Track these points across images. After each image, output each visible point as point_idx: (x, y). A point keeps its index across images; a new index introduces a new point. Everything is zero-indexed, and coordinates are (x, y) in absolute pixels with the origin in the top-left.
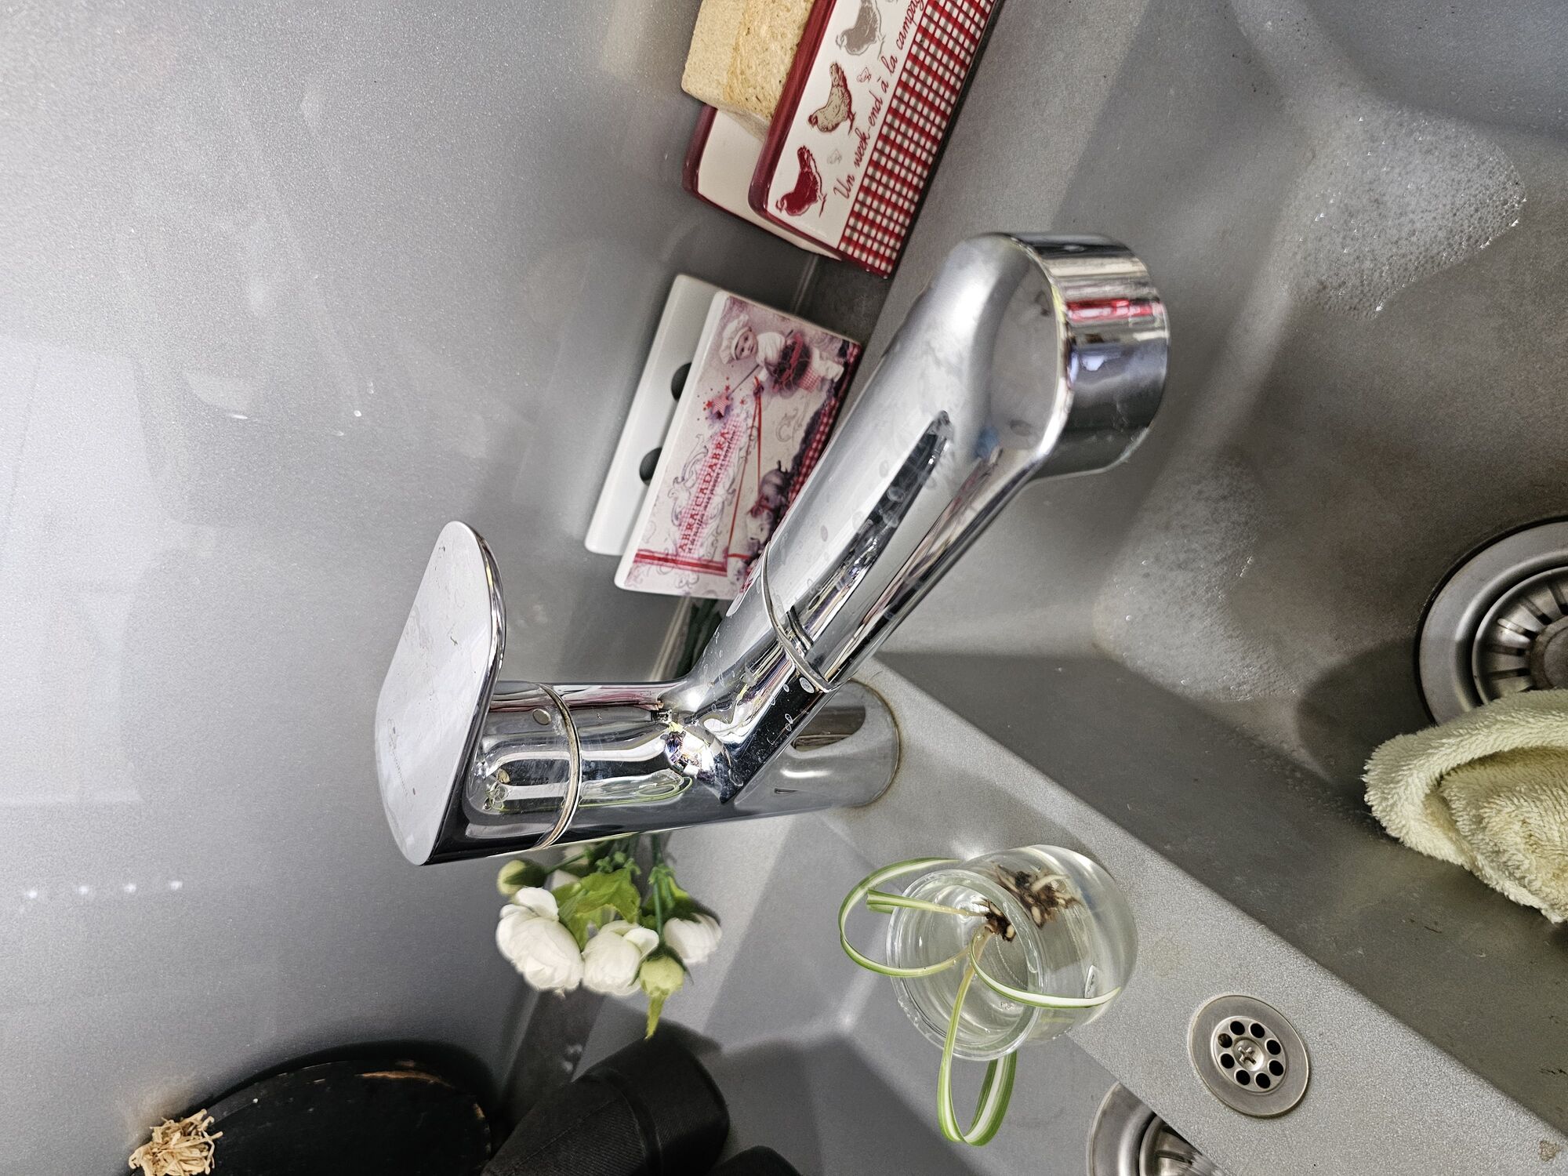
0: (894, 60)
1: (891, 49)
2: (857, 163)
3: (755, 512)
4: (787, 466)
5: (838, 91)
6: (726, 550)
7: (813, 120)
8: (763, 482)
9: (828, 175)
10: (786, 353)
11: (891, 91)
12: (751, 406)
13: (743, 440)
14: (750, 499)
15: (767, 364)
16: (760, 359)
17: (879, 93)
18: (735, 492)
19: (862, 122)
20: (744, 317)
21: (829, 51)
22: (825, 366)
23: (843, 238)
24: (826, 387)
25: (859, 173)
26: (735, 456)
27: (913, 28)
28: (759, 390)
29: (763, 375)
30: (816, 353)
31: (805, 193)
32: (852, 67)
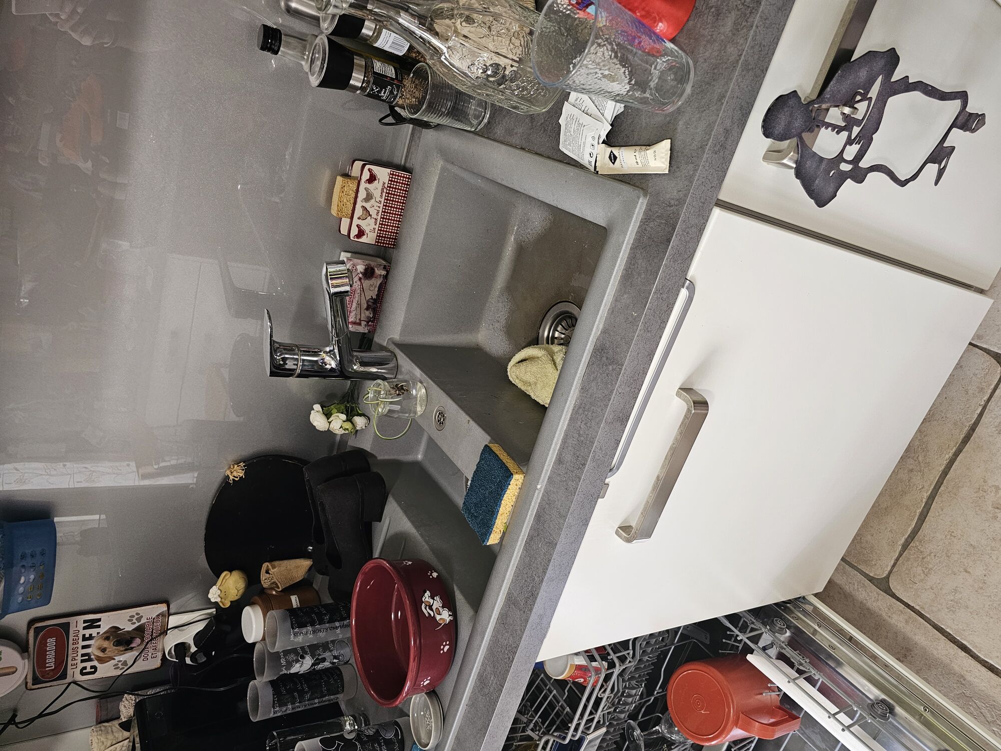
0: (380, 201)
1: (378, 199)
2: (375, 225)
3: (367, 309)
4: (374, 297)
5: (365, 212)
6: (360, 319)
7: (359, 218)
8: (368, 302)
9: (367, 229)
10: (366, 270)
11: (381, 208)
12: (359, 283)
13: (359, 291)
14: (365, 306)
15: (361, 273)
16: (359, 271)
17: (378, 209)
18: (359, 305)
19: (374, 216)
20: (351, 263)
21: (359, 204)
22: (380, 272)
23: (376, 242)
24: (382, 277)
25: (377, 227)
26: (357, 295)
27: (384, 194)
28: (360, 279)
29: (361, 275)
30: (376, 269)
31: (361, 233)
32: (367, 205)
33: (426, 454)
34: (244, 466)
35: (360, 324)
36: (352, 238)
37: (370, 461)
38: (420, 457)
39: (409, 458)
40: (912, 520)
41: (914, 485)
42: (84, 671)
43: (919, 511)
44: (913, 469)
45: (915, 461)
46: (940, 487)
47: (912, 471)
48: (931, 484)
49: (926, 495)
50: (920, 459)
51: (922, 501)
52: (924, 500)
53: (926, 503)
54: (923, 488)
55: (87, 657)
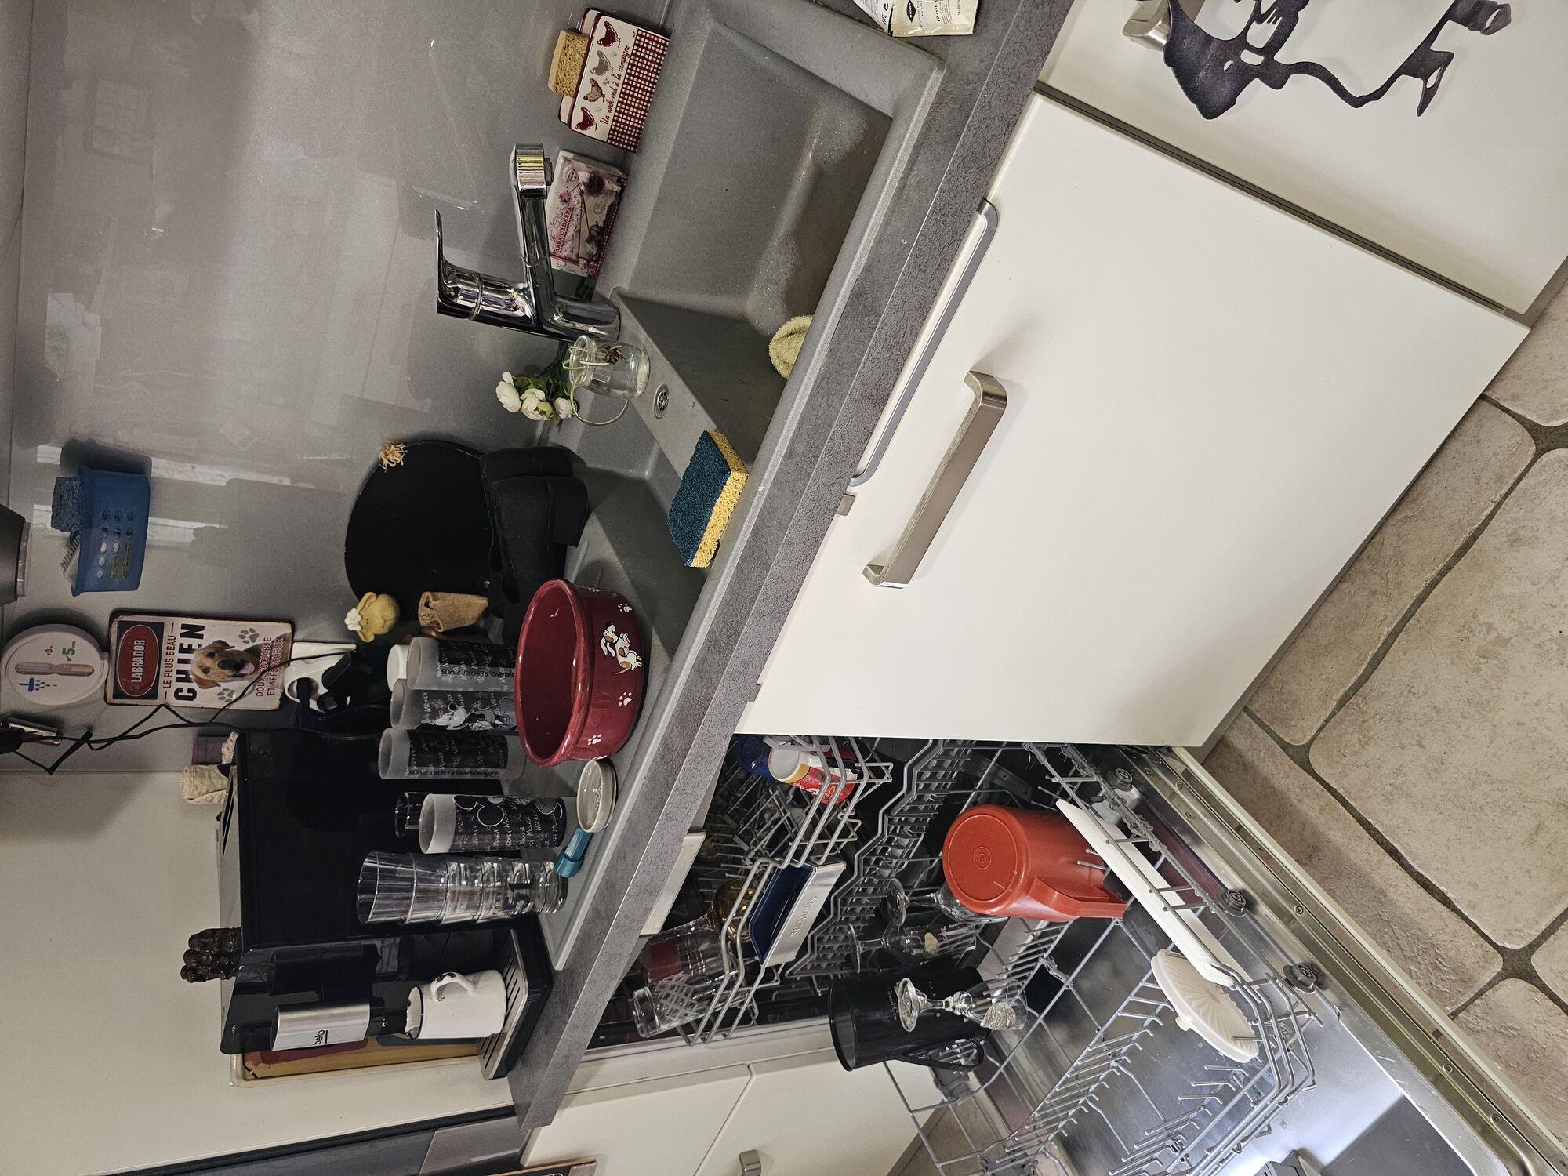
0: (620, 76)
1: (617, 72)
2: (610, 111)
3: (589, 241)
4: (601, 224)
5: (595, 89)
6: (577, 255)
7: (586, 98)
8: (590, 230)
9: (597, 117)
10: (591, 179)
11: (620, 86)
12: (579, 198)
13: (578, 211)
14: (586, 235)
15: (584, 183)
16: (580, 181)
17: (615, 87)
18: (578, 232)
19: (609, 97)
20: (571, 166)
21: (588, 75)
22: (611, 186)
23: (608, 138)
24: (614, 195)
25: (611, 115)
26: (575, 218)
27: (626, 65)
28: (582, 193)
29: (583, 188)
30: (606, 181)
31: (587, 122)
32: (600, 79)
33: (655, 472)
34: (404, 449)
35: (576, 262)
36: (573, 128)
37: (575, 466)
38: (647, 474)
39: (632, 473)
40: (1359, 665)
41: (1374, 614)
42: (180, 694)
43: (1372, 653)
44: (1376, 591)
45: (1382, 578)
46: (1409, 620)
47: (1374, 593)
48: (1397, 615)
49: (1386, 630)
50: (1390, 576)
51: (1379, 638)
52: (1383, 638)
53: (1385, 642)
54: (1386, 618)
55: (184, 676)
